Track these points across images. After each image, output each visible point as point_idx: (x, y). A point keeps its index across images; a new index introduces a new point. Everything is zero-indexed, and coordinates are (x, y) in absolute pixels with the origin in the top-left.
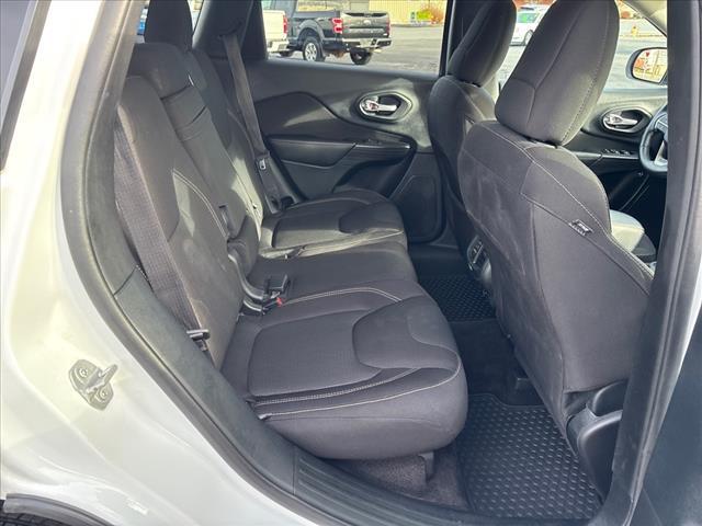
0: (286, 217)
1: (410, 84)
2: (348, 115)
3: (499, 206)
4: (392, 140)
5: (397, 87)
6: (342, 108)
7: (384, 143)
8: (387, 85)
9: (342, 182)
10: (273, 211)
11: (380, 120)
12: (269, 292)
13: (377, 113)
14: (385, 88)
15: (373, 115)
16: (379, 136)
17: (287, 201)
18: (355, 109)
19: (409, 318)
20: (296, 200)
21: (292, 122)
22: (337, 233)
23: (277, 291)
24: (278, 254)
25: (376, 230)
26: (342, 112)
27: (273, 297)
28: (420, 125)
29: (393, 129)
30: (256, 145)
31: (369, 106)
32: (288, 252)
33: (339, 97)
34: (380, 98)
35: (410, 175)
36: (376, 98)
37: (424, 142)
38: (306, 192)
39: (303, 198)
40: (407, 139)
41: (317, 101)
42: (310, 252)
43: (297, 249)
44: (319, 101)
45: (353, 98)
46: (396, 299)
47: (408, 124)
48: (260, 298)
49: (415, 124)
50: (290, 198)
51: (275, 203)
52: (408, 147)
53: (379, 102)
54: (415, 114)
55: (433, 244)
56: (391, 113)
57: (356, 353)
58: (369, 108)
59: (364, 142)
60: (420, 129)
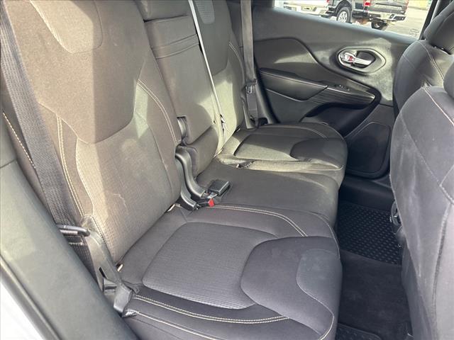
0: (257, 133)
1: (389, 44)
2: (327, 63)
3: (413, 187)
4: (360, 89)
5: (375, 45)
6: (323, 56)
7: (352, 90)
8: (367, 42)
9: (309, 115)
10: (249, 126)
11: (354, 71)
12: (209, 192)
13: (353, 65)
14: (365, 45)
15: (349, 65)
16: (351, 84)
17: (263, 121)
18: (334, 59)
19: (304, 259)
20: (269, 122)
21: (281, 61)
22: (287, 156)
23: (216, 193)
24: (234, 162)
25: (318, 161)
26: (323, 59)
27: (209, 197)
28: (389, 81)
29: (363, 80)
30: (248, 73)
31: (346, 58)
32: (242, 162)
33: (323, 47)
34: (358, 52)
35: (369, 121)
36: (355, 52)
37: (387, 97)
38: (279, 117)
39: (276, 121)
40: (373, 90)
41: (304, 47)
42: (255, 167)
43: (248, 161)
44: (307, 47)
45: (334, 49)
46: (303, 234)
47: (378, 78)
48: (200, 195)
49: (385, 79)
50: (266, 119)
51: (252, 121)
52: (373, 98)
53: (357, 56)
54: (386, 71)
55: (376, 181)
56: (365, 66)
57: (241, 277)
58: (346, 59)
59: (335, 86)
60: (387, 84)
